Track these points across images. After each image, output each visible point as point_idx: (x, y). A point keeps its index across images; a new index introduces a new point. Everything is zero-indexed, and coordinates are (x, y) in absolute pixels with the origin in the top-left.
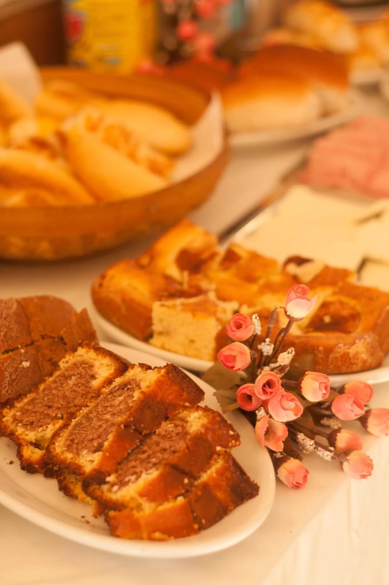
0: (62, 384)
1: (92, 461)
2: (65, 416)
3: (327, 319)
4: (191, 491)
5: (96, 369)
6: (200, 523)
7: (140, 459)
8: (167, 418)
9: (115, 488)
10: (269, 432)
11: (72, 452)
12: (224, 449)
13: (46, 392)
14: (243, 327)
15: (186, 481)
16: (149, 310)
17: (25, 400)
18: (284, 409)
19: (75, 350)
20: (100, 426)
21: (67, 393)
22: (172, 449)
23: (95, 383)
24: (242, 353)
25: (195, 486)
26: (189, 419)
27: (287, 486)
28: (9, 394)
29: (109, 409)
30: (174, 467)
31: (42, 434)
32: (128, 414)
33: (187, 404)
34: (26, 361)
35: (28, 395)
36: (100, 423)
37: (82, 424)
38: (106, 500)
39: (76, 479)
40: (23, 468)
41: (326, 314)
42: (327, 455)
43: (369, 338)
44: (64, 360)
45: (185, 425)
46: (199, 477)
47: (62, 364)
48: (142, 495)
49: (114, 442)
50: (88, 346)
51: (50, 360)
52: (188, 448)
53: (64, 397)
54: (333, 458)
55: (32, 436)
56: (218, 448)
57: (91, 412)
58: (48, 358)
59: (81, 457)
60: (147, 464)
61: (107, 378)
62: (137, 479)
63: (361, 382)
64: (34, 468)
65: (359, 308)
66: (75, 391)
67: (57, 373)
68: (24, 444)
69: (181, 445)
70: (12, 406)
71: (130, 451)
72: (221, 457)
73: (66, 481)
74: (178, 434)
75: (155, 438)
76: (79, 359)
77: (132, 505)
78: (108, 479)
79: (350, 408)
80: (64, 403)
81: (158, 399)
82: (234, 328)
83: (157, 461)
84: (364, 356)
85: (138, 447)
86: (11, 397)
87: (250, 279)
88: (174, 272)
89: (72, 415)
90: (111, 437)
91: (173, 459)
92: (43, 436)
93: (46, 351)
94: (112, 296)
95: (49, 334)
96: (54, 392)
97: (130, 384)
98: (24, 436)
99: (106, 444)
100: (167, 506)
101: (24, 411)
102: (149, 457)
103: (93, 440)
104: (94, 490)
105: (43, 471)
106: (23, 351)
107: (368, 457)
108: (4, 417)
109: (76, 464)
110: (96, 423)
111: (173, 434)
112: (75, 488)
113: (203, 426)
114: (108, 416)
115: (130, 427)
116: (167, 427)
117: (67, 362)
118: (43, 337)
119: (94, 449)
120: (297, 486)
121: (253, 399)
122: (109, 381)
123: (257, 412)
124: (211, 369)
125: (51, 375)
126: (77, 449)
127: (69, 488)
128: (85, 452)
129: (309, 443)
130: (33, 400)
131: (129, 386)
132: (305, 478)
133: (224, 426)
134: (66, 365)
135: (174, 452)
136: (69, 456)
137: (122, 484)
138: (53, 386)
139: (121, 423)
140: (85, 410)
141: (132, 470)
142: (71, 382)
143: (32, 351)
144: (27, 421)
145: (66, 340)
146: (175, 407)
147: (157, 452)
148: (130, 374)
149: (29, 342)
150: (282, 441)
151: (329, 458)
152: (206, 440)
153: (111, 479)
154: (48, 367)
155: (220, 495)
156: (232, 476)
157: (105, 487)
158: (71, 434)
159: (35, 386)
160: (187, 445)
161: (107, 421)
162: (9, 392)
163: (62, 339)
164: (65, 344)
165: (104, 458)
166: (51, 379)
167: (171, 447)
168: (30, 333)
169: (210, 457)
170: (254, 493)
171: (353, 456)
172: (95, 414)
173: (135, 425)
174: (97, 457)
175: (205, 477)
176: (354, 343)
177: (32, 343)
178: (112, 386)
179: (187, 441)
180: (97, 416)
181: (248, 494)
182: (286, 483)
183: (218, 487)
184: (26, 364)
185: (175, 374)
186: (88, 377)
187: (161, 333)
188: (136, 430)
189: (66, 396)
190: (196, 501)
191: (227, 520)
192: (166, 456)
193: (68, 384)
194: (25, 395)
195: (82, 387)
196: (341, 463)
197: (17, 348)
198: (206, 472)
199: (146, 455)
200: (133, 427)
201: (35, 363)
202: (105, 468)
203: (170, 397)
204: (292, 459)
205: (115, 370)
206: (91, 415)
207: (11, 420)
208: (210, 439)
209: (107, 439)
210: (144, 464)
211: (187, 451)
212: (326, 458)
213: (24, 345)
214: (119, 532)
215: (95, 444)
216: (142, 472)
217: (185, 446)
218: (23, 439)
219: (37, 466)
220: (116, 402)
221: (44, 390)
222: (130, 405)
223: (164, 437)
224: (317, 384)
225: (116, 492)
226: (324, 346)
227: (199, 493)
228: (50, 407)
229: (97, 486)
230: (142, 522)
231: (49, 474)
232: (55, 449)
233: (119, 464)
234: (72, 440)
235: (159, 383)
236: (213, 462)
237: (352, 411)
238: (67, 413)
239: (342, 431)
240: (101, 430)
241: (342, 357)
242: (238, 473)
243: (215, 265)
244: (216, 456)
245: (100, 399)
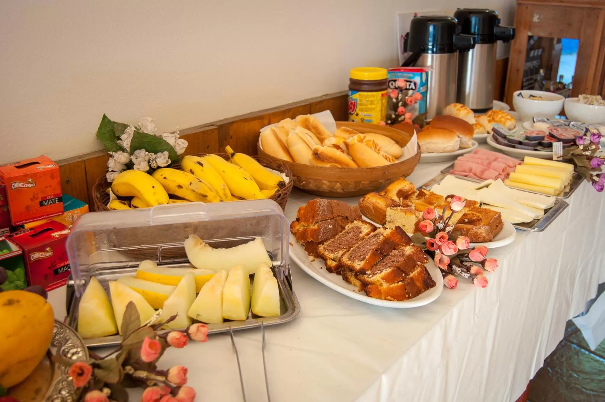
0: (346, 236)
1: (360, 265)
2: (347, 248)
3: (466, 220)
4: (405, 280)
5: (362, 229)
6: (409, 295)
7: (382, 265)
8: (395, 249)
9: (371, 276)
10: (441, 261)
11: (351, 261)
12: (421, 264)
13: (339, 239)
14: (431, 213)
15: (403, 275)
16: (385, 212)
17: (329, 242)
18: (450, 248)
19: (352, 222)
20: (364, 251)
21: (348, 239)
22: (397, 261)
23: (361, 235)
24: (430, 224)
25: (407, 278)
26: (405, 249)
27: (447, 287)
28: (322, 239)
29: (368, 244)
30: (398, 268)
31: (336, 255)
32: (377, 245)
33: (404, 244)
34: (331, 225)
35: (331, 240)
36: (364, 249)
37: (356, 250)
38: (366, 281)
39: (351, 274)
40: (327, 269)
41: (466, 219)
42: (467, 276)
43: (487, 227)
44: (347, 226)
45: (403, 251)
46: (409, 275)
47: (346, 228)
48: (383, 279)
49: (371, 256)
50: (359, 220)
51: (341, 226)
52: (405, 260)
53: (347, 241)
54: (469, 277)
55: (332, 256)
56: (418, 263)
57: (360, 245)
58: (340, 225)
59: (355, 263)
60: (386, 267)
61: (367, 233)
62: (381, 273)
63: (483, 246)
64: (332, 270)
65: (481, 216)
66: (352, 238)
67: (344, 231)
68: (328, 259)
69: (402, 259)
70: (323, 244)
71: (377, 262)
72: (420, 267)
73: (347, 274)
74: (400, 255)
75: (389, 257)
76: (355, 225)
77: (378, 284)
78: (367, 272)
79: (478, 255)
80: (347, 243)
81: (391, 240)
82: (427, 214)
83: (390, 265)
84: (484, 235)
85: (381, 260)
86: (323, 240)
87: (431, 203)
88: (396, 198)
89: (350, 247)
90: (369, 254)
91: (398, 265)
92: (337, 256)
93: (340, 222)
94: (368, 205)
95: (341, 215)
96: (342, 238)
97: (378, 234)
98: (328, 256)
99: (367, 257)
100: (394, 285)
101: (329, 246)
102: (386, 264)
103: (360, 256)
104: (360, 277)
105: (336, 272)
106: (329, 221)
107: (486, 278)
108: (319, 248)
109: (353, 266)
110: (362, 249)
111: (398, 255)
112: (351, 278)
113: (412, 252)
114: (368, 247)
115: (378, 251)
116: (395, 252)
117: (349, 227)
118: (338, 216)
119: (361, 259)
120: (452, 288)
121: (435, 245)
122: (368, 234)
123: (436, 251)
124: (413, 236)
125: (341, 232)
126: (353, 260)
127: (348, 278)
128: (357, 261)
129: (458, 270)
130: (332, 242)
131: (378, 235)
132: (456, 283)
133: (422, 253)
134: (348, 228)
135: (398, 262)
136: (349, 263)
137: (374, 274)
138: (342, 236)
139: (374, 248)
140: (357, 245)
141: (378, 269)
142: (350, 235)
143: (333, 221)
144: (330, 249)
145: (349, 218)
146: (398, 245)
147: (390, 262)
148: (377, 231)
149: (332, 218)
150: (447, 265)
151: (467, 277)
152: (413, 259)
153: (368, 272)
154: (340, 229)
155: (418, 284)
156: (424, 276)
157: (366, 276)
158: (350, 254)
159: (334, 236)
160: (404, 259)
161: (367, 248)
162: (322, 238)
163: (347, 217)
164: (348, 220)
165: (366, 263)
166: (341, 234)
167: (397, 260)
168: (333, 214)
169: (415, 267)
170: (434, 285)
171: (479, 276)
172: (362, 246)
173: (380, 250)
174: (363, 263)
175: (412, 275)
176: (480, 228)
177: (333, 218)
178: (370, 236)
179: (405, 257)
180: (362, 247)
181: (431, 285)
182: (447, 286)
183: (418, 280)
184: (330, 227)
185: (400, 230)
186: (358, 233)
187: (390, 222)
188: (380, 253)
189: (348, 240)
190: (407, 285)
191: (420, 295)
192: (395, 263)
193: (349, 236)
194: (329, 240)
195: (355, 237)
196: (473, 279)
197: (326, 220)
198: (412, 272)
199: (385, 263)
200: (380, 251)
201: (334, 226)
202: (366, 268)
203: (397, 240)
204: (450, 275)
205: (371, 229)
206: (360, 247)
207: (323, 249)
208: (415, 258)
209: (367, 255)
210: (384, 267)
211: (404, 262)
212: (466, 277)
213: (330, 218)
214: (371, 295)
215: (362, 257)
216: (383, 270)
217: (404, 260)
218: (328, 257)
219: (333, 269)
220: (372, 241)
221: (338, 238)
222: (379, 242)
223: (393, 256)
224: (464, 241)
225: (371, 278)
226: (466, 228)
227: (409, 281)
228: (340, 244)
229: (362, 276)
230: (382, 291)
231: (338, 273)
232: (343, 260)
233: (372, 267)
234: (351, 256)
235: (392, 233)
236: (416, 268)
237: (479, 257)
238: (348, 247)
239: (474, 266)
240: (364, 252)
241: (474, 234)
242: (427, 275)
243: (414, 196)
244: (417, 266)
245: (363, 241)
